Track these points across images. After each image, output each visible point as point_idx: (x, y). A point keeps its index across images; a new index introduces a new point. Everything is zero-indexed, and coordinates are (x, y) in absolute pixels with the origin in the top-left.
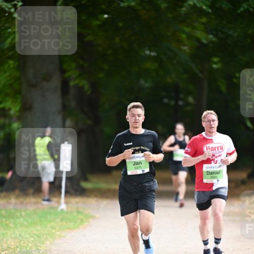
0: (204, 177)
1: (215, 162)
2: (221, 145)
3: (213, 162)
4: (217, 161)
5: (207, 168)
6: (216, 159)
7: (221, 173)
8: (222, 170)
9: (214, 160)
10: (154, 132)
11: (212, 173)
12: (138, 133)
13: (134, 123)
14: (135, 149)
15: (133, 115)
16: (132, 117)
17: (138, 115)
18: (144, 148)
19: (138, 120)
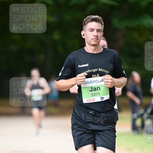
10: (115, 51)
12: (95, 53)
13: (92, 39)
14: (93, 72)
15: (92, 30)
16: (90, 32)
17: (98, 31)
18: (103, 70)
19: (97, 36)
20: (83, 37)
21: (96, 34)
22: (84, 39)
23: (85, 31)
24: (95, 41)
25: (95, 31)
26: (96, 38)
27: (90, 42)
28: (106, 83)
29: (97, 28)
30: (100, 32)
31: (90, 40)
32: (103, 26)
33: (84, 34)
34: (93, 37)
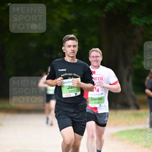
0: (89, 102)
1: (97, 90)
2: (101, 76)
3: (95, 89)
4: (98, 89)
5: (92, 95)
6: (97, 88)
7: (103, 100)
8: (104, 97)
9: (96, 88)
11: (95, 99)
12: (72, 62)
13: (70, 53)
14: (69, 75)
15: (70, 46)
16: (69, 48)
17: (74, 46)
18: (76, 75)
19: (74, 50)
20: (64, 51)
21: (73, 49)
22: (65, 53)
23: (65, 47)
24: (73, 54)
25: (72, 47)
26: (73, 52)
27: (69, 55)
28: (74, 84)
29: (73, 44)
30: (76, 47)
31: (69, 53)
32: (77, 42)
33: (64, 49)
34: (71, 51)
